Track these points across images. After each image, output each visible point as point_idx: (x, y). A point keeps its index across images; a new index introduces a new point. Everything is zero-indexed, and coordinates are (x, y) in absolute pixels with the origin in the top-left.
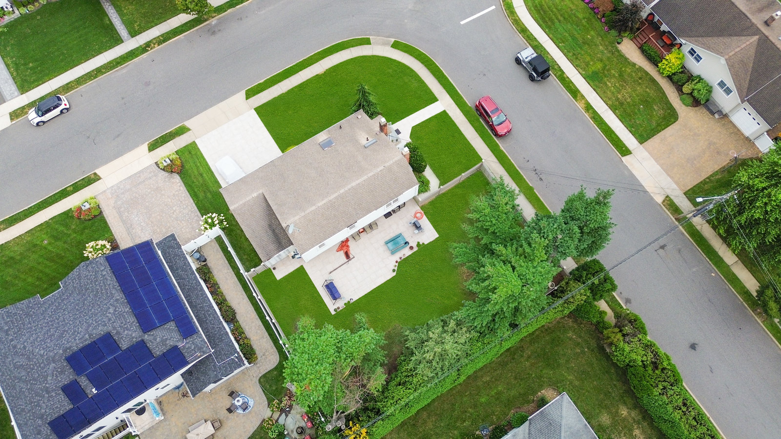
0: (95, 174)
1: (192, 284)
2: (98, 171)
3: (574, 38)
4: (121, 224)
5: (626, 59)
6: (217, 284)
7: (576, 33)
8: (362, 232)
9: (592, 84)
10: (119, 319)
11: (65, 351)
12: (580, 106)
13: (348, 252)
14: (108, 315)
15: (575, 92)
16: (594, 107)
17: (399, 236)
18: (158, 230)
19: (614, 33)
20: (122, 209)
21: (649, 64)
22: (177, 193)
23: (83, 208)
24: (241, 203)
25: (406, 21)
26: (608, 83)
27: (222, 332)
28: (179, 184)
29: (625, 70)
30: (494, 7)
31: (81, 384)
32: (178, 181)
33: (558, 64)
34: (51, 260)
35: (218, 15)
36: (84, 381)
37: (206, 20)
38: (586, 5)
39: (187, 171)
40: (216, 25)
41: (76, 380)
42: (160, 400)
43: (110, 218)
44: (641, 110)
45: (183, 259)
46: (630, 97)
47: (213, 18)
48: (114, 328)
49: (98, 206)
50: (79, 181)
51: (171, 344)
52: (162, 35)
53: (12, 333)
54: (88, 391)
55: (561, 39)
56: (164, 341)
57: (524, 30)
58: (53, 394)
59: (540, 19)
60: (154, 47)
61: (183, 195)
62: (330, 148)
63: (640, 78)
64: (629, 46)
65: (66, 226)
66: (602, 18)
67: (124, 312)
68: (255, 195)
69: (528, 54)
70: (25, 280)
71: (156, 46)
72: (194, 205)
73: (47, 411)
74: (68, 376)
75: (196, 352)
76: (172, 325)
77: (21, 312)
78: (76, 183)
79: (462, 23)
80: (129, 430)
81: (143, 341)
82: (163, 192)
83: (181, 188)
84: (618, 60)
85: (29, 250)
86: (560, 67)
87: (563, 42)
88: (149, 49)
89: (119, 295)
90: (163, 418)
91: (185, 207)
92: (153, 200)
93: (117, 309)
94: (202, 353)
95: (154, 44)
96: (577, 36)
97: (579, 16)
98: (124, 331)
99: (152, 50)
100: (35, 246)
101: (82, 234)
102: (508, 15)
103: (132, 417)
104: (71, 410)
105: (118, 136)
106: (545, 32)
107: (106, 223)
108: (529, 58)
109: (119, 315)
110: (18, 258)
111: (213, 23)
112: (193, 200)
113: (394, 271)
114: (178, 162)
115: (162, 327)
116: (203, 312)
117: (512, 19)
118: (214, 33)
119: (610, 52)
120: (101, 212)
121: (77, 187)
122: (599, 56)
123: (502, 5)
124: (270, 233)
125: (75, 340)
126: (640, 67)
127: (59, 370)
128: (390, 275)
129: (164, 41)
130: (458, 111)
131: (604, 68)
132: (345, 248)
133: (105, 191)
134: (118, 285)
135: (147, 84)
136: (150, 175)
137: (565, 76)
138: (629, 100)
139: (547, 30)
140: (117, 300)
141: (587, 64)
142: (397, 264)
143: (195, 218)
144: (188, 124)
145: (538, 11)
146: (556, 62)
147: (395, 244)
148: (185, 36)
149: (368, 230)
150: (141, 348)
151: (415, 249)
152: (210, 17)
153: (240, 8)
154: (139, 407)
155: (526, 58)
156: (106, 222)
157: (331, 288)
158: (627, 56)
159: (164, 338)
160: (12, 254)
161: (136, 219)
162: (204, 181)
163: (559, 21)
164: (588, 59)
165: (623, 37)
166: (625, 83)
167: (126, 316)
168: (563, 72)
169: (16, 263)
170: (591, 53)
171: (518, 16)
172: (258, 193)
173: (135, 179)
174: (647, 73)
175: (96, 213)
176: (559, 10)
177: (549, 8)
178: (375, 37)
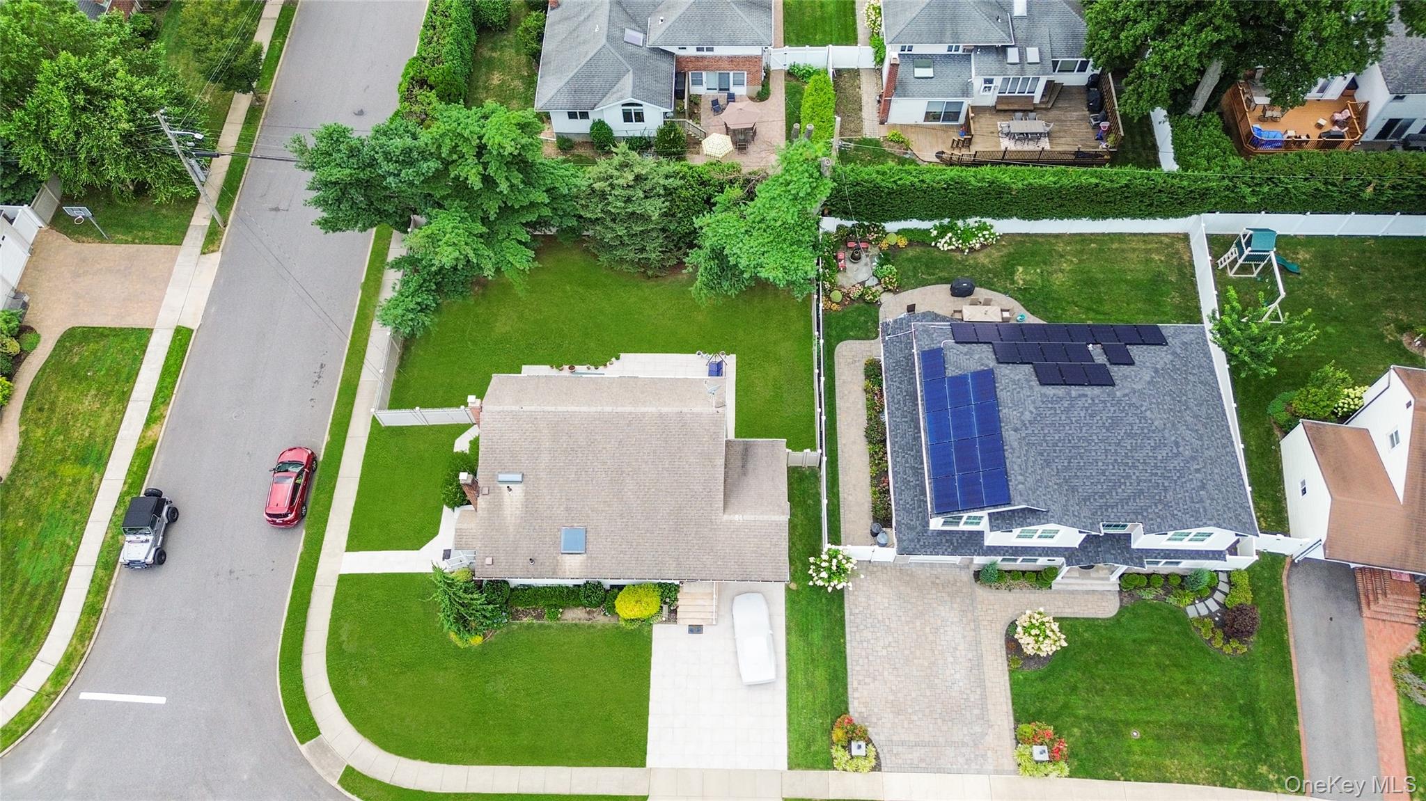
4: (988, 684)
5: (21, 450)
11: (1112, 393)
12: (160, 432)
16: (146, 416)
20: (976, 712)
22: (867, 680)
25: (245, 778)
26: (87, 436)
27: (892, 373)
28: (856, 695)
29: (43, 435)
30: (82, 697)
31: (1106, 360)
32: (856, 703)
36: (1101, 359)
39: (830, 706)
41: (1111, 365)
43: (1005, 709)
44: (96, 370)
46: (86, 396)
48: (1031, 388)
51: (962, 348)
54: (1100, 350)
56: (971, 354)
58: (1148, 365)
61: (858, 668)
63: (41, 410)
67: (1011, 408)
68: (737, 517)
69: (137, 549)
72: (848, 637)
73: (1163, 356)
74: (1119, 371)
76: (951, 372)
79: (161, 700)
81: (999, 364)
82: (891, 698)
83: (855, 684)
84: (32, 458)
87: (63, 544)
89: (1010, 436)
91: (865, 644)
92: (914, 695)
93: (1018, 415)
96: (32, 539)
98: (1019, 380)
100: (1157, 740)
104: (1132, 345)
108: (143, 537)
110: (1194, 736)
113: (618, 360)
114: (838, 736)
115: (966, 373)
117: (83, 649)
119: (26, 478)
120: (1016, 724)
123: (66, 688)
124: (750, 466)
126: (19, 426)
127: (1129, 380)
128: (628, 357)
131: (65, 460)
133: (997, 772)
136: (900, 749)
138: (93, 393)
139: (59, 584)
140: (1014, 429)
141: (76, 483)
142: (608, 364)
145: (32, 630)
150: (1006, 359)
151: (568, 367)
155: (147, 543)
158: (14, 454)
159: (968, 359)
160: (1206, 751)
161: (958, 676)
163: (26, 584)
166: (66, 419)
167: (1009, 402)
168: (122, 496)
169: (1200, 728)
170: (50, 496)
172: (732, 518)
173: (931, 761)
175: (1025, 728)
177: (11, 623)
178: (327, 778)
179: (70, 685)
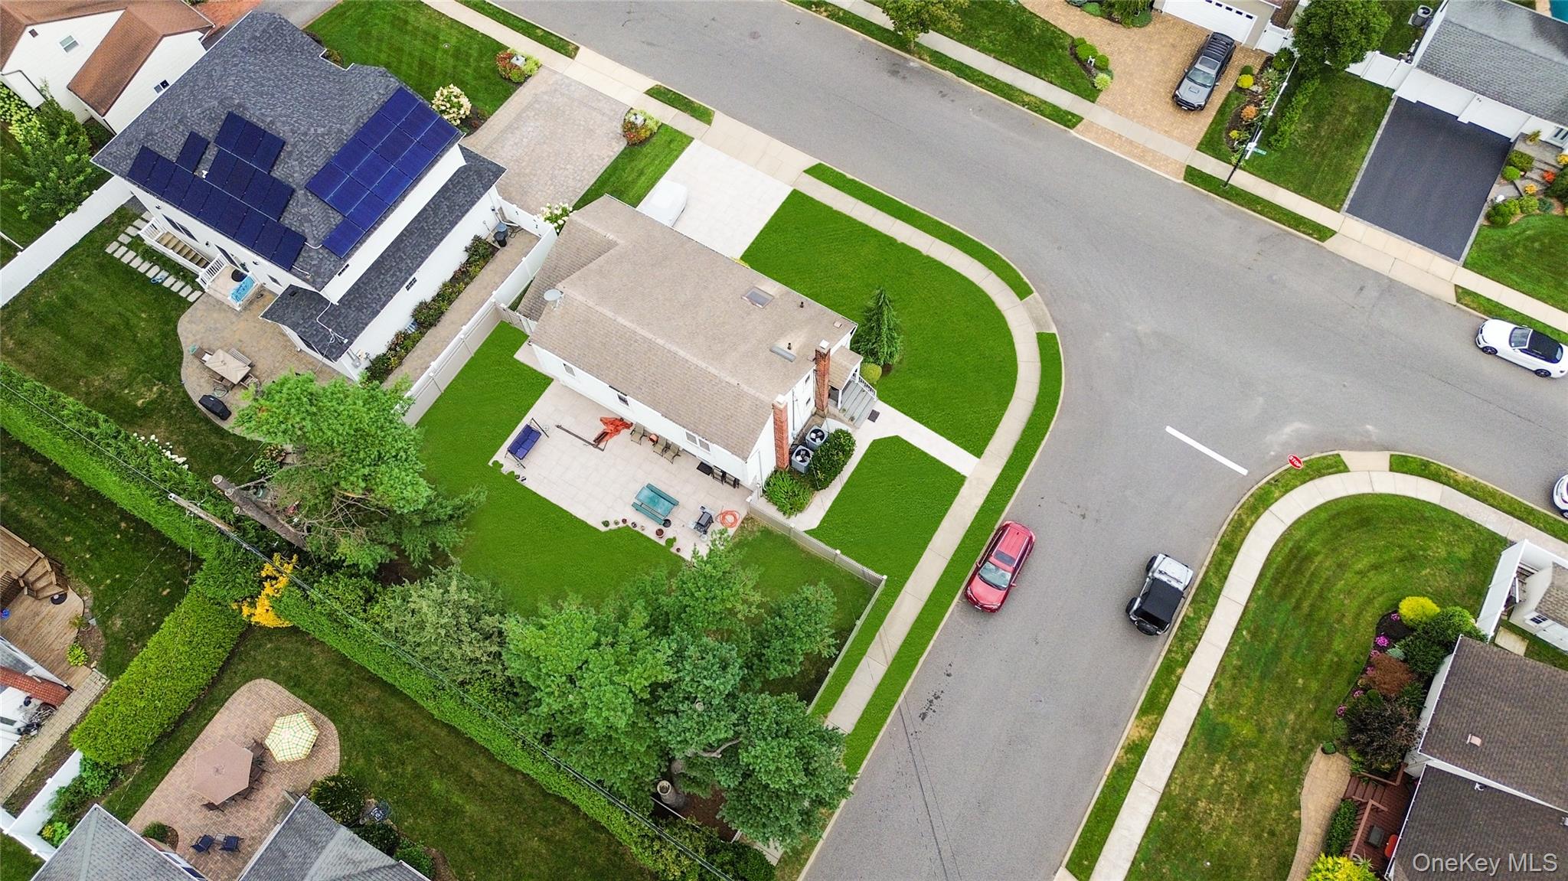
0: (577, 48)
1: (433, 229)
2: (582, 49)
3: (1276, 654)
4: (513, 115)
5: (1299, 782)
6: (472, 279)
7: (1290, 651)
8: (651, 440)
9: (1195, 733)
10: (312, 145)
11: (239, 105)
12: (1131, 730)
13: (608, 437)
14: (312, 129)
15: (1155, 705)
16: (1145, 760)
17: (674, 503)
18: (523, 164)
19: (1340, 728)
20: (537, 106)
21: (1319, 839)
23: (515, 58)
25: (1107, 334)
26: (1217, 767)
27: (374, 305)
28: (612, 154)
29: (1271, 792)
30: (1244, 472)
31: (207, 152)
32: (616, 149)
33: (1196, 646)
34: (422, 63)
35: (930, 62)
36: (211, 154)
37: (909, 52)
38: (1372, 645)
39: (640, 152)
40: (911, 69)
41: (209, 143)
43: (517, 98)
44: (1198, 865)
45: (469, 199)
46: (1213, 828)
47: (920, 58)
48: (294, 146)
49: (530, 76)
50: (556, 36)
51: (306, 231)
52: (846, 12)
54: (201, 166)
55: (1257, 628)
56: (306, 218)
57: (1229, 548)
58: (181, 128)
59: (1277, 568)
60: (821, 13)
61: (596, 167)
62: (750, 304)
63: (1272, 833)
64: (1333, 776)
65: (481, 55)
66: (1362, 689)
67: (325, 147)
69: (1175, 573)
70: (380, 51)
71: (825, 14)
72: (587, 188)
73: (159, 135)
74: (208, 130)
75: (309, 271)
76: (336, 219)
78: (552, 34)
79: (1169, 430)
81: (293, 191)
82: (588, 141)
83: (607, 159)
84: (1285, 765)
85: (426, 33)
86: (1192, 653)
87: (1254, 635)
88: (814, 9)
89: (349, 129)
90: (238, 309)
91: (578, 178)
92: (571, 135)
93: (327, 137)
94: (311, 280)
95: (825, 11)
96: (1286, 657)
97: (1336, 643)
98: (297, 161)
99: (814, 14)
100: (436, 37)
101: (476, 79)
102: (1243, 505)
103: (227, 269)
104: (170, 162)
105: (649, 44)
106: (1253, 590)
107: (506, 98)
108: (1164, 578)
109: (319, 144)
110: (409, 28)
111: (912, 64)
112: (595, 183)
113: (606, 524)
114: (644, 134)
115: (327, 206)
117: (1240, 515)
118: (894, 73)
119: (1293, 739)
120: (520, 84)
121: (547, 39)
122: (1269, 720)
123: (1260, 484)
125: (260, 109)
126: (1299, 821)
127: (213, 115)
128: (595, 522)
129: (839, 20)
130: (979, 501)
131: (1247, 744)
132: (612, 427)
133: (556, 73)
134: (365, 121)
135: (754, 35)
136: (608, 112)
137: (1179, 670)
138: (1206, 829)
139: (1260, 592)
140: (341, 131)
141: (1234, 705)
142: (621, 525)
143: (565, 200)
144: (719, 117)
145: (1293, 554)
146: (1200, 640)
148: (865, 40)
150: (283, 195)
151: (662, 542)
152: (919, 54)
153: (963, 84)
155: (1160, 572)
156: (508, 97)
157: (530, 437)
158: (1307, 783)
159: (311, 217)
160: (411, 19)
162: (634, 182)
163: (1297, 607)
164: (1248, 701)
165: (1346, 753)
166: (1241, 804)
167: (321, 153)
168: (1184, 664)
169: (401, 30)
170: (1266, 702)
171: (1253, 523)
173: (592, 97)
174: (1293, 842)
175: (515, 77)
176: (1321, 596)
177: (1313, 574)
178: (1040, 300)
179: (1256, 487)
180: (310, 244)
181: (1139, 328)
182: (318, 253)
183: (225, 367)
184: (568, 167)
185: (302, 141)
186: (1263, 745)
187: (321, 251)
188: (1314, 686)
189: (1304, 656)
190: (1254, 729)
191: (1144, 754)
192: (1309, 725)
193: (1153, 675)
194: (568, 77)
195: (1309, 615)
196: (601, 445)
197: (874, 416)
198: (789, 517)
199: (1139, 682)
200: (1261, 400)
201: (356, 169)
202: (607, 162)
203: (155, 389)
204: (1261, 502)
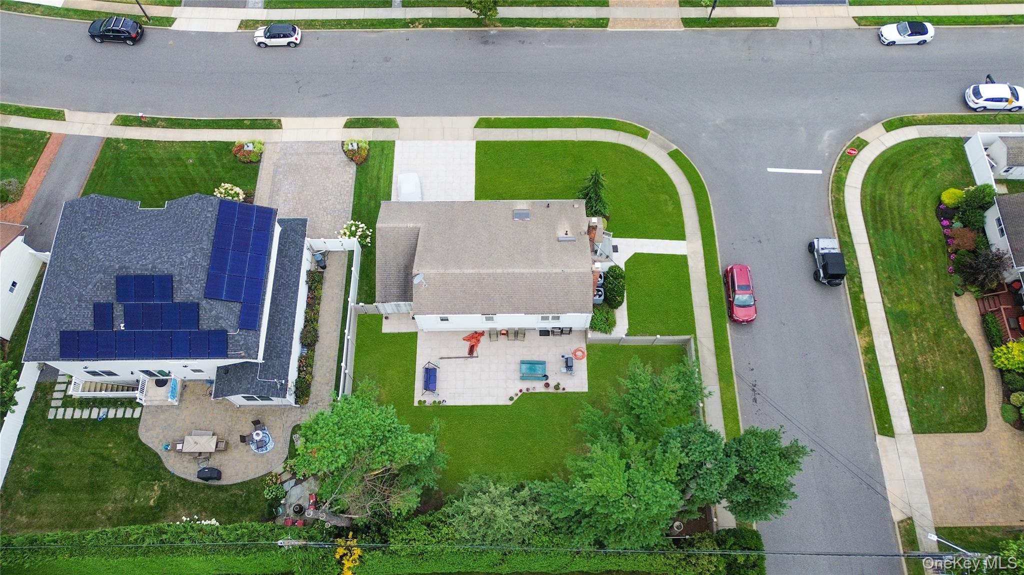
0: (279, 121)
1: (290, 280)
2: (283, 120)
3: (901, 258)
4: (270, 183)
5: (956, 319)
6: (320, 299)
7: (907, 254)
8: (503, 334)
9: (892, 324)
10: (191, 268)
11: (121, 268)
12: (860, 342)
13: (475, 347)
14: (184, 257)
15: (862, 322)
16: (877, 354)
17: (543, 363)
18: (300, 210)
19: (957, 279)
20: (280, 170)
21: (984, 342)
22: (343, 183)
23: (246, 146)
24: (391, 225)
25: (704, 134)
26: (913, 335)
27: (285, 349)
28: (351, 176)
29: (947, 332)
30: (820, 172)
31: (115, 311)
32: (352, 172)
33: (860, 278)
34: (183, 180)
35: (502, 26)
36: (119, 311)
37: (486, 26)
38: (941, 227)
39: (368, 167)
40: (494, 36)
41: (112, 304)
42: (187, 383)
43: (263, 172)
44: (939, 391)
45: (298, 250)
46: (933, 367)
47: (495, 26)
48: (180, 275)
49: (261, 153)
50: (260, 120)
51: (223, 325)
52: (432, 19)
53: (90, 224)
54: (116, 323)
55: (883, 251)
56: (217, 318)
57: (841, 217)
58: (83, 305)
59: (871, 214)
60: (417, 27)
61: (348, 189)
62: (521, 221)
63: (961, 353)
64: (969, 305)
65: (219, 156)
66: (952, 253)
67: (200, 265)
68: (411, 225)
69: (828, 245)
70: (148, 186)
71: (420, 26)
72: (351, 205)
73: (68, 318)
74: (107, 296)
75: (241, 350)
76: (236, 307)
77: (112, 209)
78: (257, 120)
79: (769, 170)
80: (137, 394)
81: (198, 305)
82: (330, 175)
83: (350, 181)
84: (944, 314)
85: (170, 159)
86: (861, 282)
87: (884, 256)
88: (412, 26)
89: (207, 245)
90: (176, 404)
91: (341, 202)
92: (316, 177)
93: (196, 258)
94: (247, 355)
95: (420, 24)
96: (906, 257)
97: (924, 237)
98: (187, 283)
99: (414, 29)
100: (179, 159)
101: (228, 172)
102: (831, 190)
103: (149, 382)
104: (89, 331)
105: (326, 95)
106: (867, 233)
107: (256, 174)
108: (826, 251)
109: (194, 265)
110: (157, 161)
111: (492, 32)
112: (354, 199)
113: (511, 399)
114: (364, 153)
115: (226, 302)
116: (280, 316)
117: (834, 196)
118: (486, 43)
119: (939, 298)
120: (259, 161)
121: (254, 125)
122: (921, 296)
123: (832, 174)
124: (402, 275)
125: (138, 263)
126: (969, 338)
127: (104, 284)
128: (503, 401)
129: (431, 26)
130: (702, 264)
131: (918, 315)
132: (474, 340)
133: (277, 143)
134: (213, 234)
135: (387, 60)
136: (329, 151)
137: (861, 296)
138: (930, 370)
139: (871, 231)
140: (202, 249)
141: (899, 298)
142: (520, 394)
143: (343, 219)
144: (400, 120)
145: (873, 204)
146: (860, 274)
147: (530, 369)
148: (455, 31)
149: (511, 336)
150: (192, 310)
151: (551, 390)
152: (492, 24)
153: (530, 31)
154: (161, 377)
155: (823, 249)
156: (258, 173)
157: (430, 376)
158: (960, 316)
159: (220, 315)
160: (153, 155)
161: (287, 187)
162: (378, 186)
163: (894, 229)
164: (905, 291)
165: (967, 290)
166: (937, 347)
167: (200, 270)
168: (862, 291)
169: (151, 165)
170: (913, 287)
171: (843, 197)
172: (415, 225)
173: (313, 147)
174: (974, 351)
175: (254, 159)
176: (901, 216)
177: (890, 207)
178: (656, 134)
179: (831, 177)
180: (231, 333)
181: (717, 122)
182: (240, 335)
183: (198, 445)
184: (330, 198)
185: (183, 268)
186: (927, 310)
187: (241, 333)
188: (929, 264)
189: (915, 252)
190: (918, 304)
191: (874, 350)
192: (941, 286)
193: (850, 306)
194: (287, 142)
195: (903, 229)
196: (475, 354)
197: (615, 249)
198: (610, 333)
199: (846, 314)
200: (802, 129)
201: (228, 268)
202: (352, 183)
203: (156, 488)
204: (839, 185)
